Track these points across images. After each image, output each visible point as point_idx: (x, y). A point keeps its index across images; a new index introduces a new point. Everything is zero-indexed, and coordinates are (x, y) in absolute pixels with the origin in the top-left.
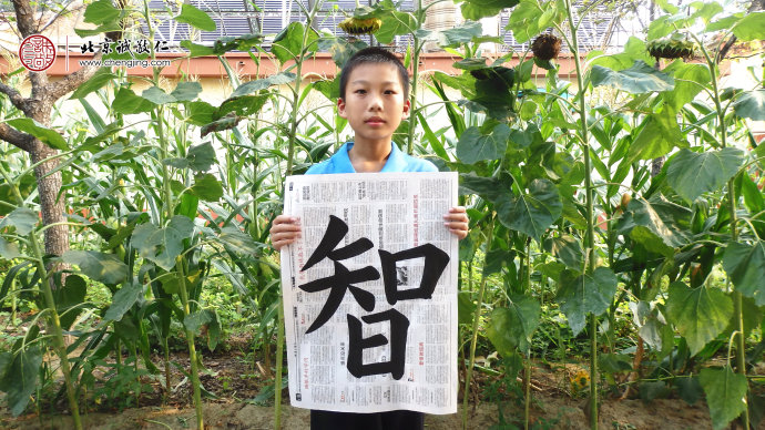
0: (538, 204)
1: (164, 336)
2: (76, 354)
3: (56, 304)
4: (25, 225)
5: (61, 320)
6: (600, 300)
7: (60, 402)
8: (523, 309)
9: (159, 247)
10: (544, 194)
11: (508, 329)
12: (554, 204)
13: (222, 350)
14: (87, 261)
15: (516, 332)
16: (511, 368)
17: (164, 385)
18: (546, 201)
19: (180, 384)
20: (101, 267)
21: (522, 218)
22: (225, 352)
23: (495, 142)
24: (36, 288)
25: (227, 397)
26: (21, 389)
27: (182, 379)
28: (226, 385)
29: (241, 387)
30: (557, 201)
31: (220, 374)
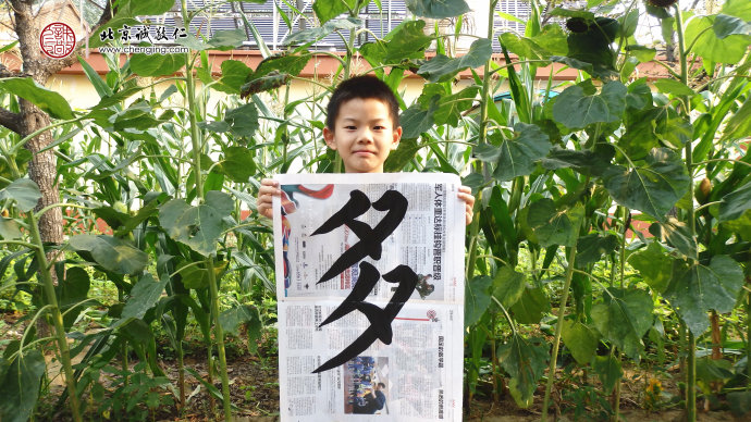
0: (658, 177)
1: (178, 339)
2: (77, 360)
3: (58, 300)
4: (27, 199)
5: (64, 318)
6: (722, 295)
7: (57, 415)
8: (630, 305)
9: (192, 227)
10: (665, 165)
11: (611, 330)
12: (679, 177)
13: (235, 355)
14: (100, 247)
15: (621, 333)
16: (605, 376)
17: (177, 396)
18: (668, 174)
19: (194, 393)
20: (116, 254)
21: (637, 194)
22: (237, 357)
23: (605, 103)
24: (34, 279)
25: (251, 409)
26: (18, 404)
27: (193, 388)
28: (248, 396)
29: (264, 397)
30: (681, 174)
31: (236, 382)
